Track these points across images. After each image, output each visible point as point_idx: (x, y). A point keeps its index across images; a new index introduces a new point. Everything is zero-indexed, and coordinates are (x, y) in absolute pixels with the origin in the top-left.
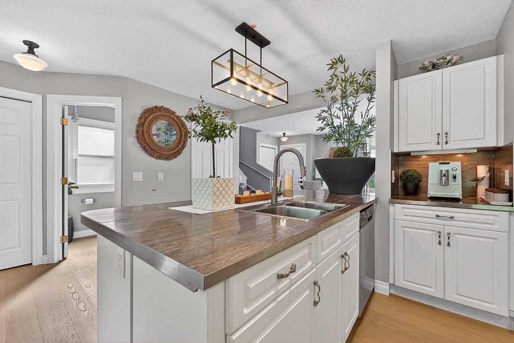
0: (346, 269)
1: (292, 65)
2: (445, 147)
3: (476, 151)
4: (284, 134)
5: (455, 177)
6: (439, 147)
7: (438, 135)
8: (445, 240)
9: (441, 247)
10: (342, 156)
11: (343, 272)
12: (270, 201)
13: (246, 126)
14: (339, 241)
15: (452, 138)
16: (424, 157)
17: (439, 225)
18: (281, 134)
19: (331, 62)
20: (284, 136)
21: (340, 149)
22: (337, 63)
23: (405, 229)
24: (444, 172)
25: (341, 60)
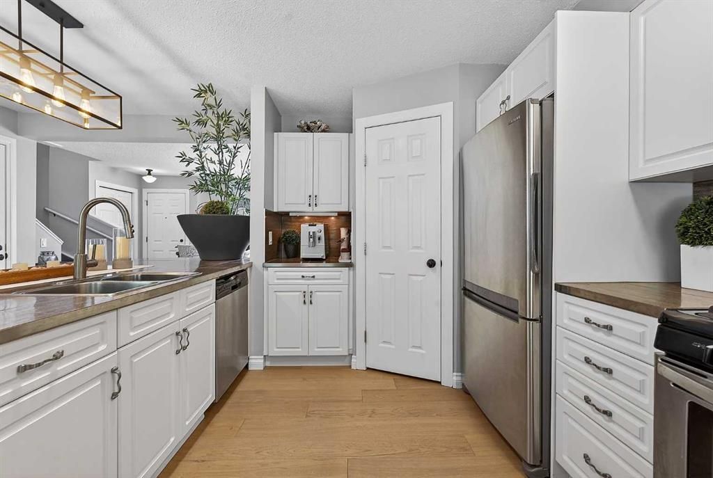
0: (184, 348)
1: (136, 72)
2: (316, 209)
3: (336, 214)
4: (150, 171)
5: (319, 239)
6: (310, 209)
7: (310, 196)
8: (308, 298)
9: (306, 306)
10: (214, 213)
11: (178, 352)
12: (72, 277)
13: (61, 146)
14: (172, 316)
15: (321, 200)
16: (306, 218)
17: (304, 285)
18: (143, 170)
19: (198, 88)
20: (149, 174)
21: (212, 204)
22: (206, 92)
23: (278, 294)
24: (311, 234)
25: (210, 89)
